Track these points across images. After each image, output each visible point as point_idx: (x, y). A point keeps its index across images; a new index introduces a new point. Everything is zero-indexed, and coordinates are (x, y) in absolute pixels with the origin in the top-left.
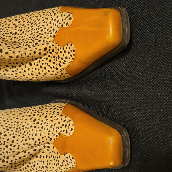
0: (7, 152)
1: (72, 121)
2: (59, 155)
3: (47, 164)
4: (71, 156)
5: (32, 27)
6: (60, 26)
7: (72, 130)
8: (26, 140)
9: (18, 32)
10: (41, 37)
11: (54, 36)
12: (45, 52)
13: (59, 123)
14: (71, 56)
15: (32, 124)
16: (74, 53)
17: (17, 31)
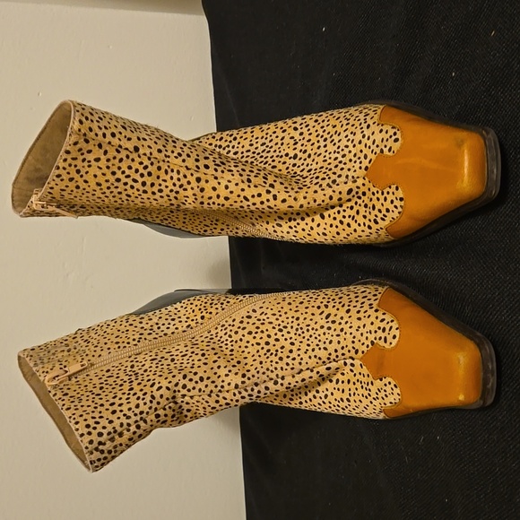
0: (282, 369)
1: (395, 322)
2: (371, 379)
3: (350, 395)
4: (393, 383)
5: (325, 146)
6: (378, 151)
7: (394, 337)
8: (313, 350)
9: (300, 155)
10: (342, 169)
11: (366, 168)
12: (350, 196)
13: (372, 323)
14: (396, 207)
15: (323, 322)
16: (402, 203)
17: (297, 152)
